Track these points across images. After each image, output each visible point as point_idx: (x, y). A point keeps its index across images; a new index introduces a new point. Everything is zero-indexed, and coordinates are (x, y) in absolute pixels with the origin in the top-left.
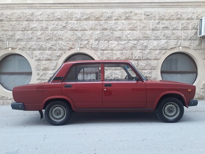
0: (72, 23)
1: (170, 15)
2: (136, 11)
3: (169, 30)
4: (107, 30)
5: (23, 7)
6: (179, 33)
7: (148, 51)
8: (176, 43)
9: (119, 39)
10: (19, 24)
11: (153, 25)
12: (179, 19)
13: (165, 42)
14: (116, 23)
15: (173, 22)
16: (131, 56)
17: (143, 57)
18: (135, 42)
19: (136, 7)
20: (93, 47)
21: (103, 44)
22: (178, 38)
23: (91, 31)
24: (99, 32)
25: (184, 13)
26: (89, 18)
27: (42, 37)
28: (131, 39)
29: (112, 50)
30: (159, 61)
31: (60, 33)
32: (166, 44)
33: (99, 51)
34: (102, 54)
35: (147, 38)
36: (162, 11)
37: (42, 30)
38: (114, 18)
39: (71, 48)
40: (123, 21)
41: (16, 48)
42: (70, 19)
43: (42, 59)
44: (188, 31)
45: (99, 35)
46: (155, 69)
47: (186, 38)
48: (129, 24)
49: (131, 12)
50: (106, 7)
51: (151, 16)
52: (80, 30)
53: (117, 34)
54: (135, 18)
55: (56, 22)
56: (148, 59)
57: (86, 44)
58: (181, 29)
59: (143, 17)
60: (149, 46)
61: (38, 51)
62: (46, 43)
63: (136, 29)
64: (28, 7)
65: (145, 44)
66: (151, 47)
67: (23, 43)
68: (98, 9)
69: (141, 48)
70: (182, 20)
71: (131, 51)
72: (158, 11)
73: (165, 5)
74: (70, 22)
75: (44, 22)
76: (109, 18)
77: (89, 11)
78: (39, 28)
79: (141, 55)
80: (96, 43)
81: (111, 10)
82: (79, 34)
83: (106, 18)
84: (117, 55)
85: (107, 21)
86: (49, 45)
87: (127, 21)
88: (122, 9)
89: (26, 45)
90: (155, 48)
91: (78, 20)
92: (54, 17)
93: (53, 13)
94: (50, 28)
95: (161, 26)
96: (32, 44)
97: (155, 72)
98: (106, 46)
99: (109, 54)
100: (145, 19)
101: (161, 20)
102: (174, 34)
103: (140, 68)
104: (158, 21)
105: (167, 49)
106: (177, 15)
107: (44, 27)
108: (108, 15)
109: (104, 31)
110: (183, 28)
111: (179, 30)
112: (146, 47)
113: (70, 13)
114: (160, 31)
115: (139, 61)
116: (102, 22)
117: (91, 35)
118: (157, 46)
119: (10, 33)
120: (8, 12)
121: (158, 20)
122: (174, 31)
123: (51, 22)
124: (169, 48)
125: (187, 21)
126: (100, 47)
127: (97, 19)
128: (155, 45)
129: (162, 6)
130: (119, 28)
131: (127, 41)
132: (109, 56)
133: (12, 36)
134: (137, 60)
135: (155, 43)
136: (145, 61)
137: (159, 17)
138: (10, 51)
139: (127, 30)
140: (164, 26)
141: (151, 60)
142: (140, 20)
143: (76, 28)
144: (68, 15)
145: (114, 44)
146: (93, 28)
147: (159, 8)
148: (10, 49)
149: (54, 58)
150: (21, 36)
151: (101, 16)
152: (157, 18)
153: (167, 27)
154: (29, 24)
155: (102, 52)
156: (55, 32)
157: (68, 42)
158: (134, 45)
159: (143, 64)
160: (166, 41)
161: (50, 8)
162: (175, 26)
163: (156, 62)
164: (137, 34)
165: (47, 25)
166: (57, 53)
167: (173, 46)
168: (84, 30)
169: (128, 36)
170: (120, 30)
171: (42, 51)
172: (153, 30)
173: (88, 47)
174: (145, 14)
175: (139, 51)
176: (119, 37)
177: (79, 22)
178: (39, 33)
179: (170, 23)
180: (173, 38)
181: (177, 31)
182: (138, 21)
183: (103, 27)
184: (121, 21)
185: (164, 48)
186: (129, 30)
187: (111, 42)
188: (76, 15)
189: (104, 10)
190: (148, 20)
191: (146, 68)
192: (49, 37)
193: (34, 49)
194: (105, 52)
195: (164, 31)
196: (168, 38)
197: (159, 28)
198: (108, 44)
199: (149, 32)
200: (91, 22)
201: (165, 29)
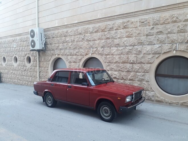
0: (87, 36)
1: (165, 19)
2: (133, 19)
3: (164, 34)
4: (109, 39)
5: (63, 28)
6: (174, 37)
7: (142, 55)
8: (170, 48)
9: (118, 45)
10: (61, 39)
11: (147, 31)
12: (175, 22)
13: (158, 47)
14: (116, 33)
15: (168, 26)
16: (127, 59)
17: (137, 61)
18: (131, 48)
19: (133, 16)
20: (99, 53)
21: (107, 50)
22: (173, 42)
23: (99, 41)
24: (103, 41)
25: (181, 15)
26: (98, 30)
27: (72, 47)
28: (128, 45)
29: (112, 55)
30: (152, 65)
31: (81, 43)
32: (160, 48)
33: (104, 56)
34: (106, 58)
35: (141, 43)
36: (156, 16)
37: (71, 42)
38: (115, 29)
39: (87, 54)
40: (122, 30)
41: (60, 54)
42: (86, 33)
43: (71, 61)
44: (186, 33)
45: (103, 43)
46: (148, 73)
47: (182, 41)
48: (126, 32)
49: (128, 21)
50: (110, 20)
51: (145, 23)
52: (92, 41)
53: (116, 41)
54: (131, 26)
55: (79, 36)
56: (141, 63)
57: (96, 50)
58: (177, 32)
59: (138, 24)
60: (143, 51)
61: (70, 56)
62: (74, 51)
63: (132, 36)
64: (65, 27)
65: (139, 49)
66: (145, 52)
67: (62, 51)
68: (104, 22)
69: (135, 53)
70: (179, 22)
71: (127, 55)
72: (153, 17)
73: (160, 9)
74: (86, 35)
75: (73, 36)
76: (111, 29)
77: (97, 25)
78: (70, 41)
79: (135, 59)
80: (102, 50)
81: (113, 22)
82: (91, 43)
83: (109, 29)
84: (116, 59)
85: (109, 32)
86: (75, 52)
87: (125, 30)
88: (121, 19)
89: (64, 52)
90: (148, 53)
91: (91, 33)
92: (78, 32)
93: (77, 30)
94: (76, 40)
95: (155, 31)
96: (67, 51)
97: (148, 76)
98: (108, 52)
99: (110, 58)
100: (140, 26)
101: (156, 25)
102: (168, 37)
103: (134, 70)
104: (152, 27)
105: (160, 54)
106: (173, 18)
107: (72, 40)
108: (110, 27)
109: (107, 40)
110: (179, 30)
111: (174, 33)
112: (140, 52)
113: (86, 28)
114: (154, 36)
115: (134, 64)
116: (106, 33)
117: (99, 44)
118: (150, 51)
119: (57, 45)
120: (56, 32)
121: (152, 25)
122: (169, 35)
123: (76, 36)
124: (163, 52)
125: (184, 23)
126: (105, 53)
127: (103, 31)
128: (148, 50)
129: (157, 11)
130: (118, 37)
131: (124, 47)
132: (110, 60)
133: (58, 47)
134: (132, 63)
135: (149, 48)
136: (139, 65)
137: (153, 23)
138: (57, 56)
139: (124, 38)
140: (158, 31)
141: (145, 63)
142: (136, 27)
143: (90, 39)
144: (85, 30)
145: (114, 50)
146: (100, 38)
147: (154, 14)
148: (57, 55)
149: (78, 61)
150: (62, 46)
151: (105, 28)
152: (151, 23)
153: (161, 32)
154: (65, 38)
155: (105, 56)
156: (78, 43)
157: (85, 50)
158: (130, 50)
159: (137, 67)
160: (160, 45)
161: (76, 26)
162: (169, 30)
163: (149, 65)
164: (132, 40)
165: (74, 38)
166: (79, 58)
167: (166, 50)
168: (94, 40)
169: (125, 43)
170: (119, 38)
171: (71, 56)
172: (147, 35)
173: (96, 53)
174: (140, 22)
175: (134, 55)
176: (118, 44)
177: (92, 34)
178: (70, 44)
179: (165, 27)
180: (168, 42)
181: (172, 35)
182: (134, 29)
183: (107, 37)
184: (120, 30)
185: (157, 53)
186: (126, 38)
187: (112, 48)
188: (89, 30)
189: (108, 23)
190: (143, 27)
191: (140, 71)
192: (75, 47)
193: (68, 55)
194: (108, 56)
195: (158, 36)
196: (162, 42)
197: (153, 33)
198: (110, 50)
199: (143, 38)
200: (99, 34)
201: (159, 33)
